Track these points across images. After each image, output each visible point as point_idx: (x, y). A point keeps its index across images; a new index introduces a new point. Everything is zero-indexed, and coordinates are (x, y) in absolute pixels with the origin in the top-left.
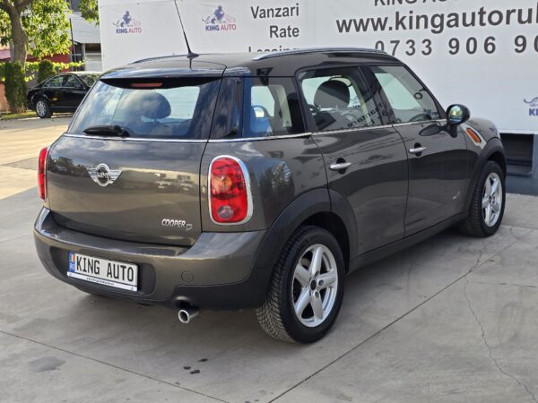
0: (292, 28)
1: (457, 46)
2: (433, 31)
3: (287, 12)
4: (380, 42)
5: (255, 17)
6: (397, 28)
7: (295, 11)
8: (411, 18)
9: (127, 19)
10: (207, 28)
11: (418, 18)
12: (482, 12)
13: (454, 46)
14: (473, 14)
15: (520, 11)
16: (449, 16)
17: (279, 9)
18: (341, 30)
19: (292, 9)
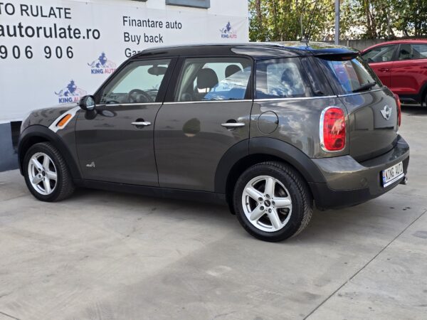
12: (20, 27)
15: (45, 28)
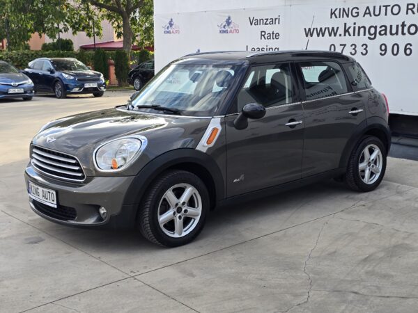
0: (275, 33)
1: (386, 50)
2: (369, 38)
3: (273, 21)
4: (333, 45)
5: (251, 24)
6: (345, 35)
7: (277, 20)
8: (354, 28)
9: (171, 24)
10: (220, 31)
11: (359, 28)
12: (403, 25)
13: (383, 49)
14: (397, 26)
16: (381, 27)
17: (267, 19)
18: (307, 35)
19: (275, 19)
